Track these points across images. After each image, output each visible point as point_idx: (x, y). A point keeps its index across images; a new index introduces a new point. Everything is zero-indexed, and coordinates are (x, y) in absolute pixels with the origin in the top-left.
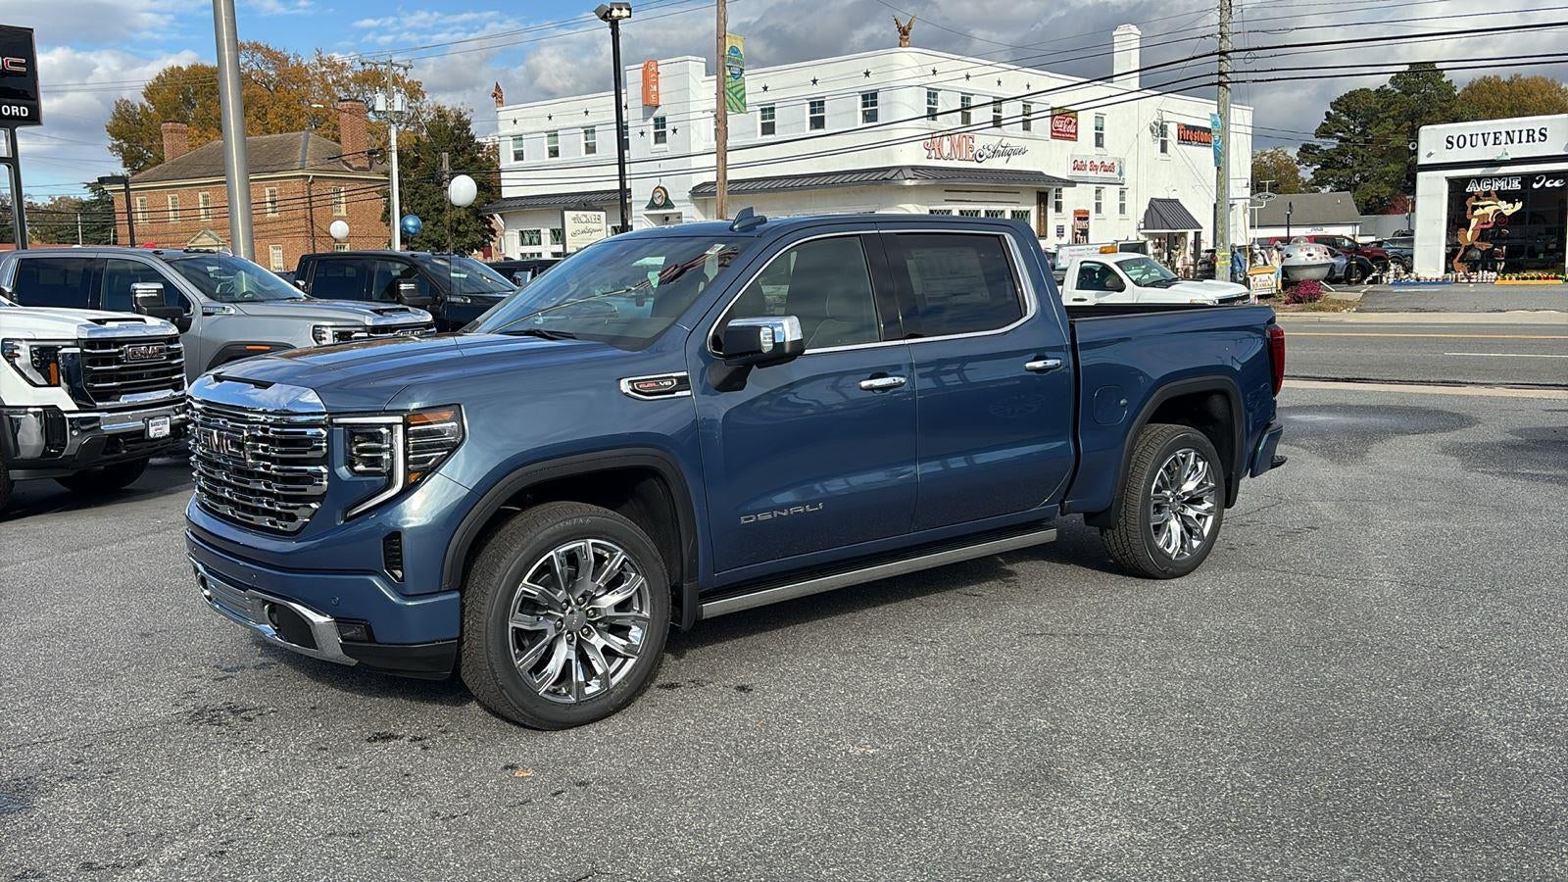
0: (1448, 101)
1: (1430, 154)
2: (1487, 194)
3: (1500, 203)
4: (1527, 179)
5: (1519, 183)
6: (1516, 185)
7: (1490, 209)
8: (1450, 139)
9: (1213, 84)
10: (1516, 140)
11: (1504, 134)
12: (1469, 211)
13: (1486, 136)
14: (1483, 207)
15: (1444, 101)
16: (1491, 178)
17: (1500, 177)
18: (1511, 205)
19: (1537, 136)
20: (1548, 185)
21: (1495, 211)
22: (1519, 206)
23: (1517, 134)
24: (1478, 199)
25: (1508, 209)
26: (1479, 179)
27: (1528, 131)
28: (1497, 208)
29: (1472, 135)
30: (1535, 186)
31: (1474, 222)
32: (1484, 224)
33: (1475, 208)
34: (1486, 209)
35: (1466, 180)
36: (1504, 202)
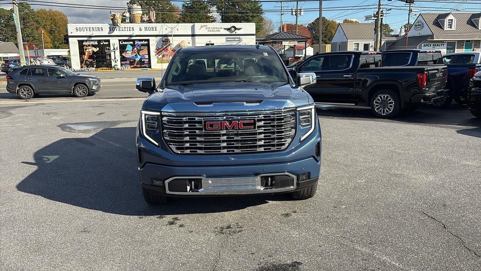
0: (34, 15)
1: (71, 33)
2: (89, 45)
3: (93, 48)
4: (99, 41)
5: (97, 42)
6: (96, 43)
7: (91, 50)
8: (77, 28)
9: (11, 3)
10: (95, 30)
11: (92, 28)
12: (85, 50)
13: (87, 28)
14: (88, 49)
15: (33, 15)
16: (89, 41)
17: (92, 41)
18: (96, 49)
19: (100, 29)
20: (105, 43)
21: (92, 50)
22: (98, 49)
23: (95, 28)
24: (87, 47)
25: (96, 50)
26: (86, 41)
27: (98, 28)
28: (92, 49)
29: (83, 28)
30: (101, 43)
31: (86, 53)
32: (89, 54)
33: (86, 49)
34: (89, 49)
35: (83, 41)
36: (94, 48)
